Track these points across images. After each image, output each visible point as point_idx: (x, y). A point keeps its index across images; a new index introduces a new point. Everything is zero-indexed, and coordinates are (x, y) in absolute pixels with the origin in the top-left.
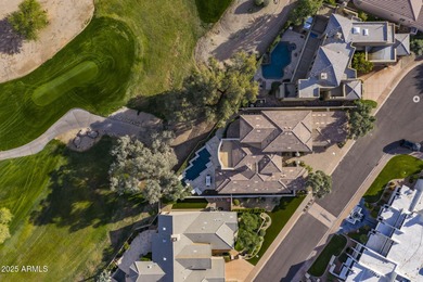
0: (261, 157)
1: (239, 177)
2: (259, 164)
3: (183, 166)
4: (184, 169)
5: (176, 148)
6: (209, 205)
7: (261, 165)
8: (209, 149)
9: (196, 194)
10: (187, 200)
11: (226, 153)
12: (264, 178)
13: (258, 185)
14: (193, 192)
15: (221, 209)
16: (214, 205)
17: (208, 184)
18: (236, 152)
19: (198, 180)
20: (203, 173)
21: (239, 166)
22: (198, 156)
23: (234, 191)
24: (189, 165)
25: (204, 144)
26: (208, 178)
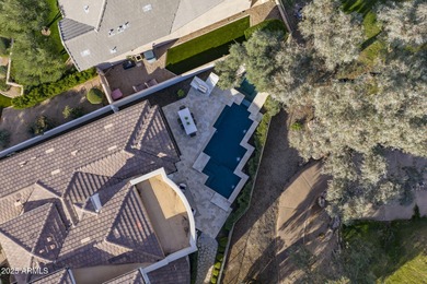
0: (68, 248)
1: (109, 166)
2: (67, 225)
3: (264, 132)
4: (259, 124)
5: (298, 166)
6: (162, 62)
7: (58, 225)
8: (219, 199)
9: (204, 75)
10: (223, 50)
11: (168, 214)
12: (40, 193)
13: (49, 165)
14: (214, 78)
15: (128, 65)
16: (152, 65)
17: (184, 114)
18: (140, 230)
19: (213, 112)
20: (208, 133)
21: (119, 198)
22: (238, 171)
23: (108, 125)
24: (251, 142)
25: (235, 206)
26: (191, 129)
